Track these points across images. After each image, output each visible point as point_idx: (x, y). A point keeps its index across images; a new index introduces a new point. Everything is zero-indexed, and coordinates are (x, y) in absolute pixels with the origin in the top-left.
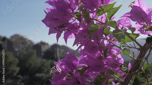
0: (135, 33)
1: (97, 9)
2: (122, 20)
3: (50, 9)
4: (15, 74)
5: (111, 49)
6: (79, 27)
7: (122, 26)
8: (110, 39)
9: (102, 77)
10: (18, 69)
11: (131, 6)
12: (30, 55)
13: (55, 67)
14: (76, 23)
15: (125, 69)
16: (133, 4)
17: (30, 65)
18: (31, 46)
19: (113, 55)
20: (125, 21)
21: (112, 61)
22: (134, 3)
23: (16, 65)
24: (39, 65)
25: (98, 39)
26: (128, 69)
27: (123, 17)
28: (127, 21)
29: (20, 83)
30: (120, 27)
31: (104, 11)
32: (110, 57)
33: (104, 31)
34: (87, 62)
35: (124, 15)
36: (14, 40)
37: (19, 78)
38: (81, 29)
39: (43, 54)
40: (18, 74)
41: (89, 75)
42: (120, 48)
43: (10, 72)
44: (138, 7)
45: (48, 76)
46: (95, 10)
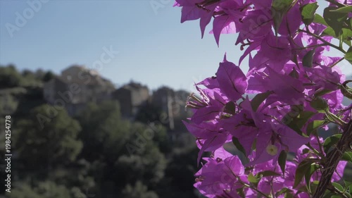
4: (73, 158)
6: (246, 6)
9: (299, 117)
10: (79, 146)
12: (106, 113)
17: (107, 135)
18: (109, 92)
23: (74, 135)
24: (127, 137)
25: (289, 30)
29: (85, 176)
32: (318, 67)
34: (264, 85)
36: (69, 78)
39: (135, 111)
40: (79, 157)
42: (340, 48)
43: (62, 152)
45: (147, 162)
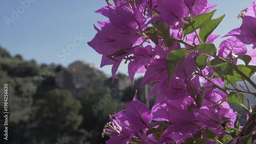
0: (250, 64)
1: (181, 23)
2: (230, 42)
3: (104, 23)
4: (76, 128)
5: (211, 91)
6: (154, 54)
7: (229, 51)
8: (210, 75)
9: (194, 142)
10: (80, 119)
11: (242, 17)
13: (110, 122)
14: (150, 47)
15: (231, 130)
16: (244, 13)
19: (215, 103)
20: (235, 42)
21: (209, 115)
22: (246, 10)
23: (77, 111)
25: (185, 74)
26: (236, 131)
27: (227, 36)
28: (238, 43)
29: (84, 142)
30: (226, 53)
31: (193, 27)
32: (205, 107)
33: (198, 61)
34: (168, 116)
35: (230, 33)
36: (74, 70)
37: (82, 134)
38: (158, 57)
40: (81, 127)
41: (172, 138)
42: (224, 91)
43: (68, 123)
44: (253, 18)
46: (177, 23)
